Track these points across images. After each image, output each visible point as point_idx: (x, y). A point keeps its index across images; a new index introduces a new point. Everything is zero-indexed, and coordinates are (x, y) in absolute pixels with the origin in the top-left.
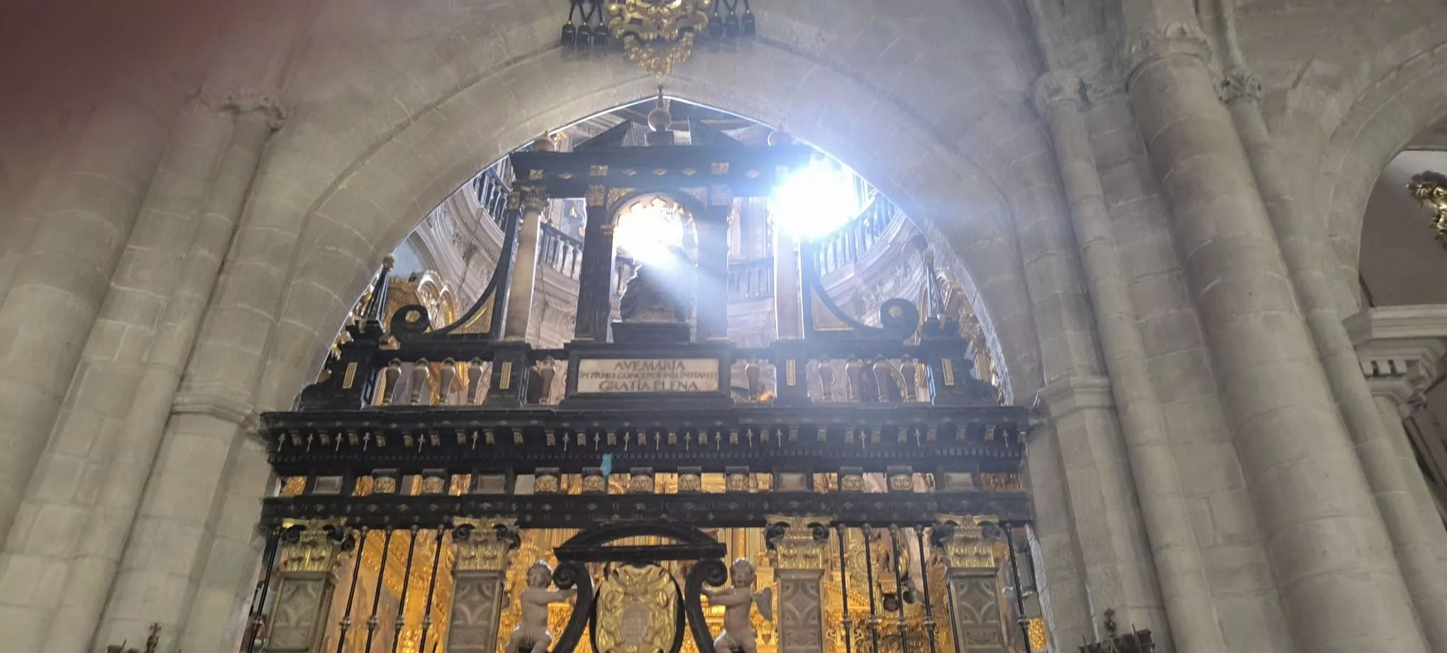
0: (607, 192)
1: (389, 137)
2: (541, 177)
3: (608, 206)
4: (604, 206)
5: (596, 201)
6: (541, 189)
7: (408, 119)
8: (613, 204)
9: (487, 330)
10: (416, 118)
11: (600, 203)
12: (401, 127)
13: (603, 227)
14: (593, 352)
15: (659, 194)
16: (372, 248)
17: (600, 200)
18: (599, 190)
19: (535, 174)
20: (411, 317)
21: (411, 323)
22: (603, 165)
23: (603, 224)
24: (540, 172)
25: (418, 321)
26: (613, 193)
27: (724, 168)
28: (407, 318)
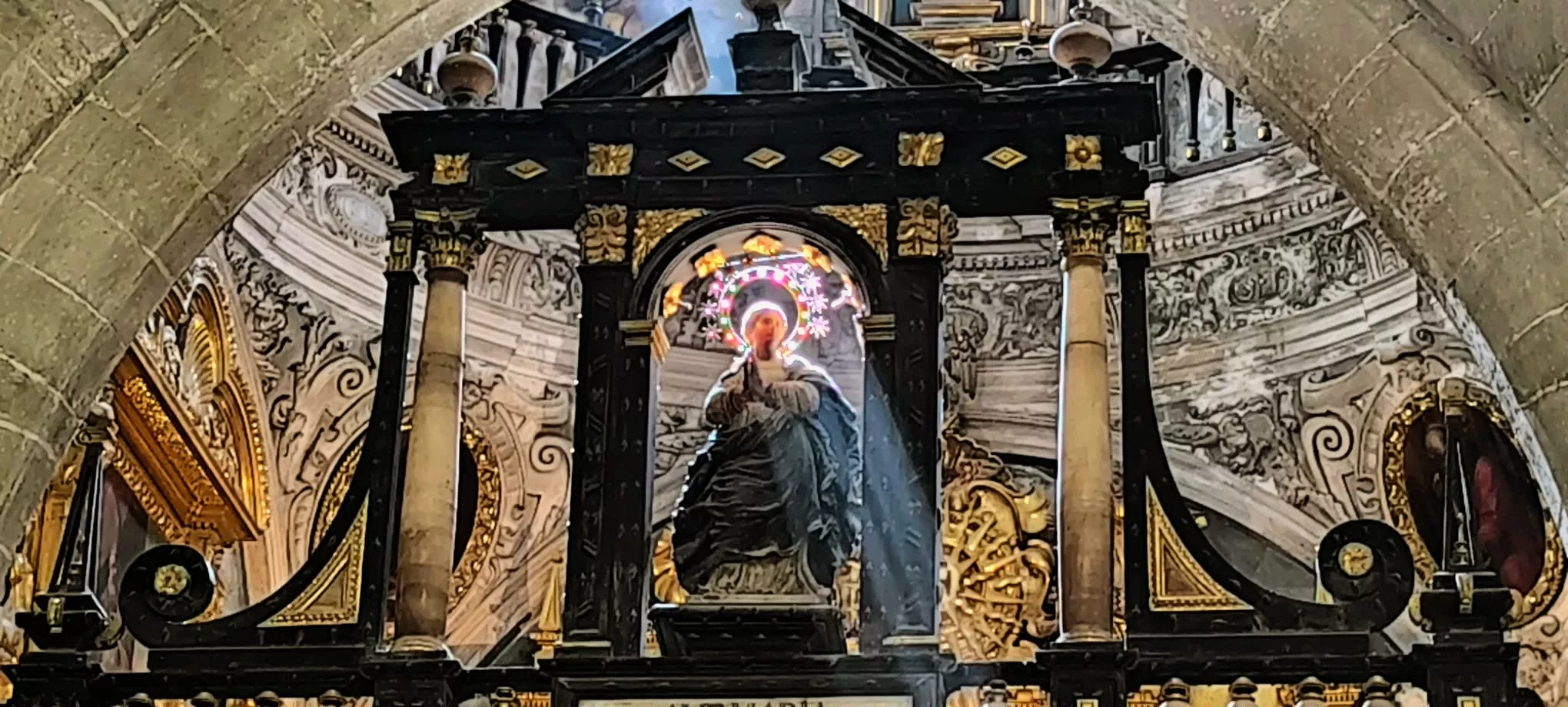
0: (632, 223)
1: (76, 95)
2: (462, 178)
3: (635, 263)
4: (625, 266)
5: (606, 252)
6: (464, 215)
7: (123, 46)
8: (648, 258)
9: (354, 620)
10: (139, 35)
11: (616, 256)
12: (107, 65)
13: (624, 325)
14: (611, 681)
15: (767, 226)
16: (58, 396)
17: (615, 247)
18: (614, 222)
19: (448, 168)
20: (169, 580)
21: (171, 597)
22: (619, 142)
23: (625, 318)
24: (461, 159)
25: (184, 591)
26: (646, 226)
27: (931, 148)
28: (159, 584)
